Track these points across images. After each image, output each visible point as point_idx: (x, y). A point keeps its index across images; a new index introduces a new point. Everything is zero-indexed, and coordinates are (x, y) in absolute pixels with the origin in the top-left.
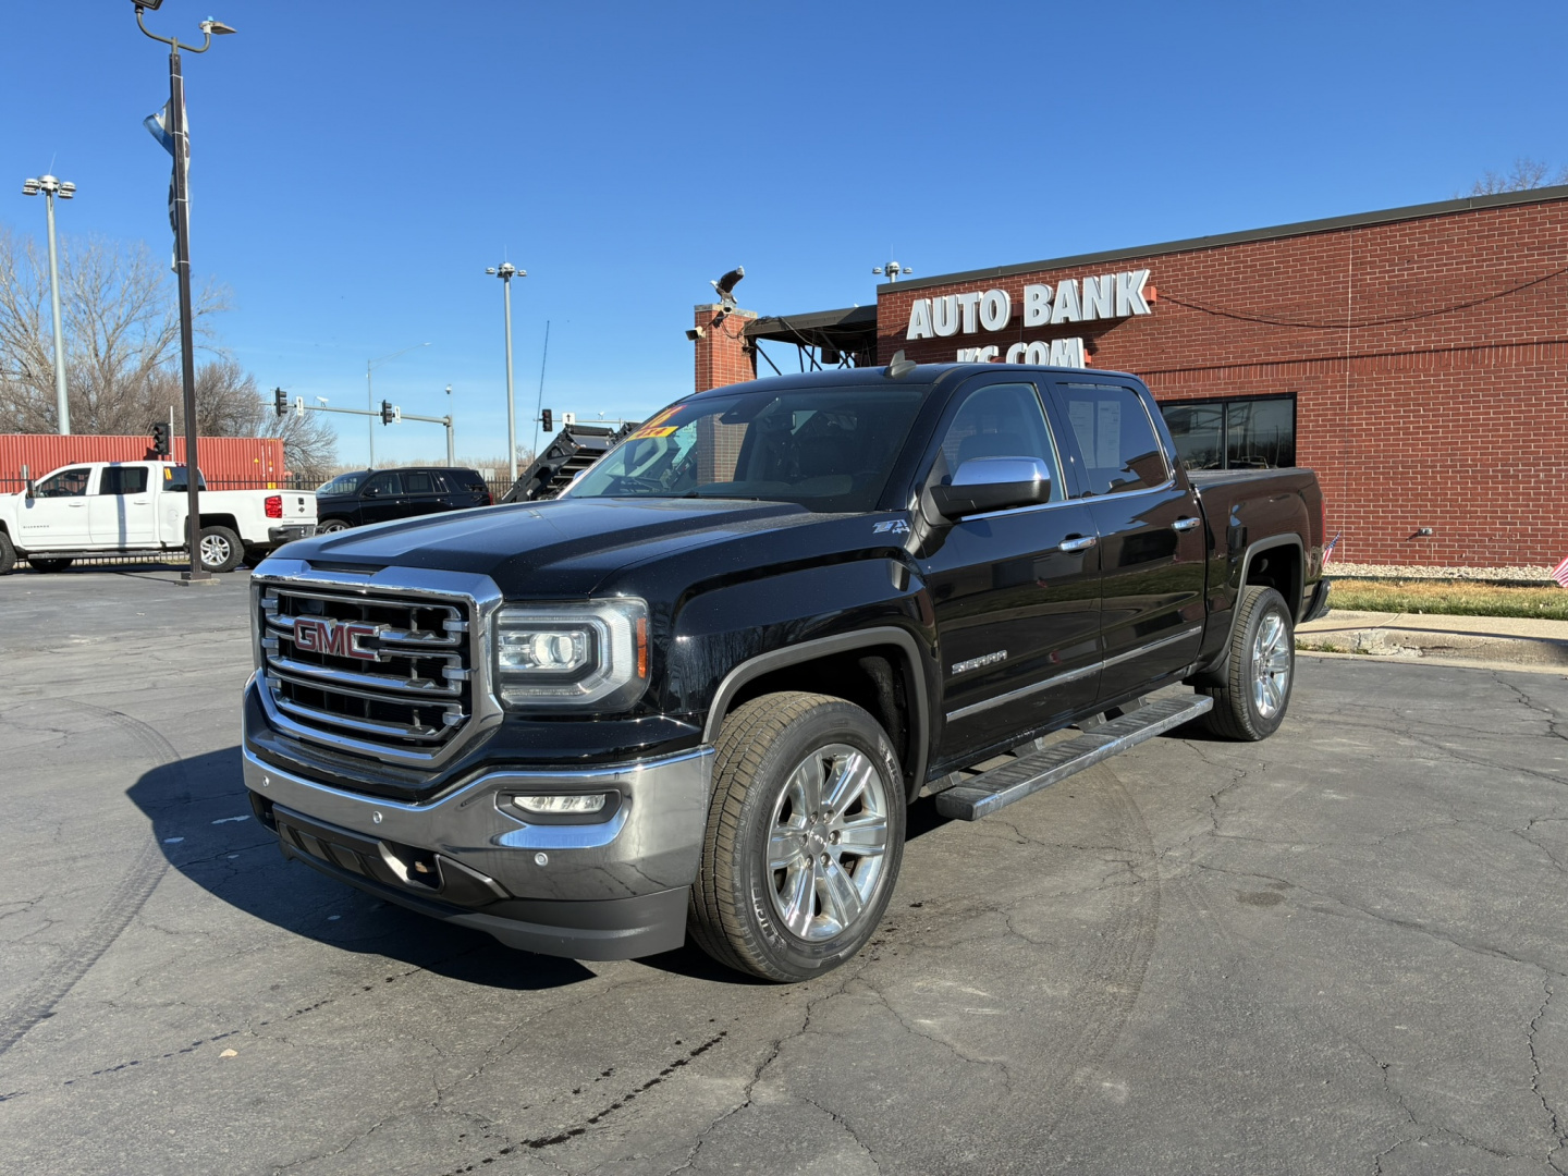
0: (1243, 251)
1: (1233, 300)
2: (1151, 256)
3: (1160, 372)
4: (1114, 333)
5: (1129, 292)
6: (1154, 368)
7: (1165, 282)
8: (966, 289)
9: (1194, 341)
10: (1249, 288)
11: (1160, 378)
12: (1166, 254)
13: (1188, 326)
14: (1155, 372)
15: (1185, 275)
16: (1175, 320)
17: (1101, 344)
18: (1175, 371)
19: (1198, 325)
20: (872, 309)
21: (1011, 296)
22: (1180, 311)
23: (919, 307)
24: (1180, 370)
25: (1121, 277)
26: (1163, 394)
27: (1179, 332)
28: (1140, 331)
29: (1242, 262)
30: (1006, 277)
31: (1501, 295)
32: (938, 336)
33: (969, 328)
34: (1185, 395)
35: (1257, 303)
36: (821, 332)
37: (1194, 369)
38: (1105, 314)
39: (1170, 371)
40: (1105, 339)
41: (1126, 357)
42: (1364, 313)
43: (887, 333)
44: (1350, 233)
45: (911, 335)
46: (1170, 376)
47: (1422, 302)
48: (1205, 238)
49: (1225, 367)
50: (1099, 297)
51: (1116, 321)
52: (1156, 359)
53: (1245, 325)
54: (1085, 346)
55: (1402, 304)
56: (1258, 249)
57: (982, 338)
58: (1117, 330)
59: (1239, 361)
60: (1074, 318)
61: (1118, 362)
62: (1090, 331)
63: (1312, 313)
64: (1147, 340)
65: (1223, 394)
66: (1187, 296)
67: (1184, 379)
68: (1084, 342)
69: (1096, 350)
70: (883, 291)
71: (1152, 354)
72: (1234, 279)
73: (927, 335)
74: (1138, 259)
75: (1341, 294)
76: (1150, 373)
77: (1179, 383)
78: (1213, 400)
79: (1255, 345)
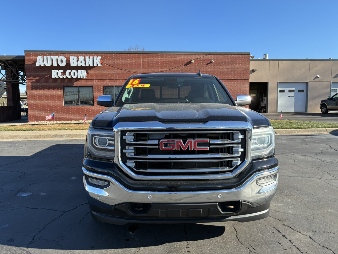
0: (121, 55)
1: (119, 65)
2: (101, 54)
3: (104, 79)
4: (93, 70)
5: (97, 61)
6: (102, 78)
7: (104, 60)
8: (52, 55)
9: (111, 73)
10: (122, 63)
11: (104, 81)
12: (104, 54)
13: (109, 70)
14: (103, 79)
15: (108, 59)
16: (106, 68)
17: (90, 72)
18: (107, 79)
19: (112, 70)
20: (23, 57)
21: (66, 58)
22: (108, 66)
23: (39, 58)
24: (108, 79)
25: (95, 57)
26: (104, 84)
27: (108, 71)
28: (99, 70)
29: (120, 58)
30: (64, 53)
31: (167, 70)
32: (45, 66)
33: (55, 65)
34: (109, 85)
35: (124, 67)
36: (5, 61)
37: (111, 79)
38: (91, 65)
39: (106, 79)
40: (91, 71)
41: (96, 75)
42: (144, 71)
43: (28, 63)
44: (141, 55)
45: (37, 64)
46: (106, 81)
47: (154, 70)
48: (113, 51)
49: (118, 79)
50: (89, 61)
51: (94, 67)
52: (103, 76)
53: (122, 71)
54: (86, 72)
55: (151, 70)
56: (124, 55)
57: (58, 67)
58: (93, 69)
59: (121, 78)
60: (84, 65)
61: (94, 76)
62: (87, 69)
63: (135, 70)
64: (100, 72)
65: (118, 85)
66: (109, 63)
67: (109, 81)
68: (86, 71)
69: (89, 73)
70: (26, 52)
71: (101, 75)
72: (119, 61)
73: (42, 65)
74: (98, 54)
75: (140, 67)
76: (101, 79)
77: (108, 82)
78: (116, 86)
79: (124, 75)
